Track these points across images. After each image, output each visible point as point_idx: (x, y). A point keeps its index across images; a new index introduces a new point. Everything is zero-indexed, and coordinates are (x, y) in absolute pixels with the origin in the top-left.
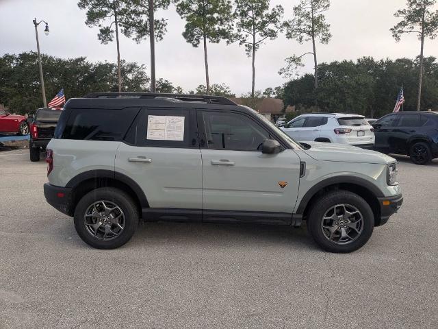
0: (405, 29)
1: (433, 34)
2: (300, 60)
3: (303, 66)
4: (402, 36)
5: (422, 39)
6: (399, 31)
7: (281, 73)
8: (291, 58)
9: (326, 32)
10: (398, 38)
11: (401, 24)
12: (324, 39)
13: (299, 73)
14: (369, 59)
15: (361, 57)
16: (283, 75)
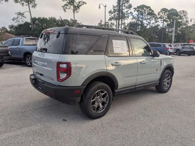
0: (68, 7)
1: (77, 11)
2: (23, 15)
3: (26, 17)
4: (67, 10)
5: (74, 12)
6: (66, 8)
7: (14, 20)
8: (19, 13)
9: (34, 3)
10: (65, 11)
11: (66, 5)
12: (33, 6)
13: (23, 21)
14: (54, 18)
15: (50, 17)
16: (15, 21)
